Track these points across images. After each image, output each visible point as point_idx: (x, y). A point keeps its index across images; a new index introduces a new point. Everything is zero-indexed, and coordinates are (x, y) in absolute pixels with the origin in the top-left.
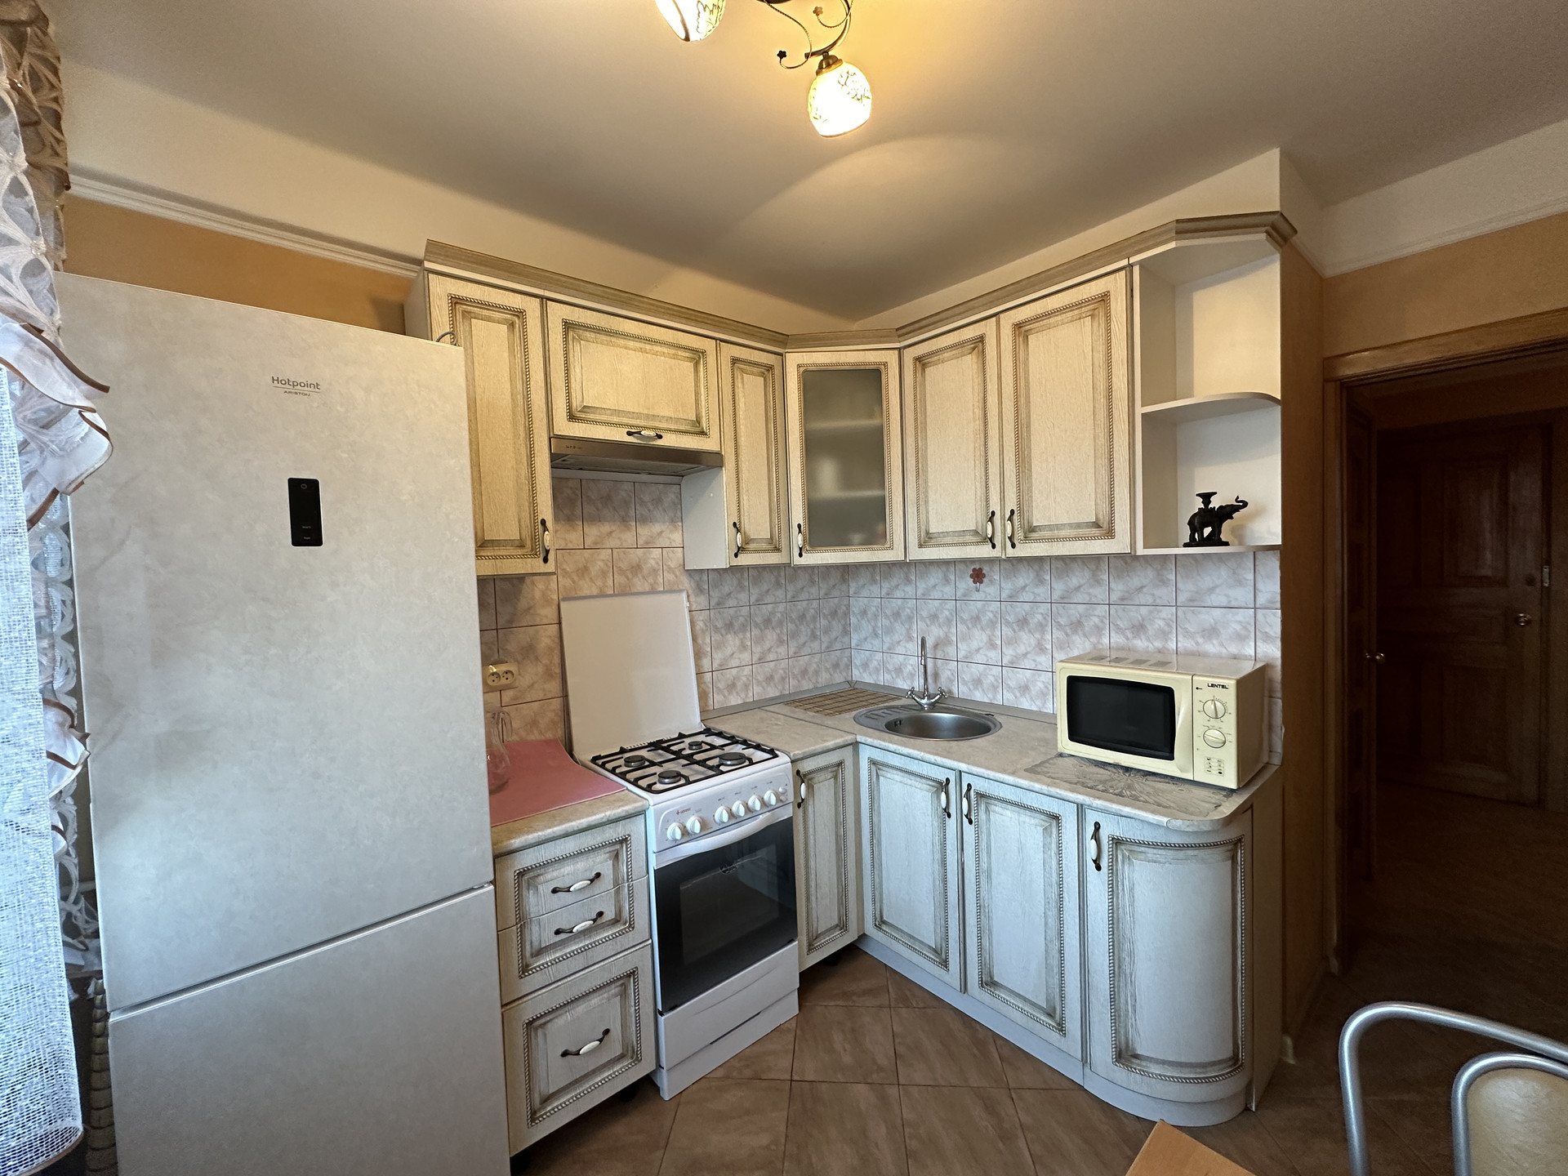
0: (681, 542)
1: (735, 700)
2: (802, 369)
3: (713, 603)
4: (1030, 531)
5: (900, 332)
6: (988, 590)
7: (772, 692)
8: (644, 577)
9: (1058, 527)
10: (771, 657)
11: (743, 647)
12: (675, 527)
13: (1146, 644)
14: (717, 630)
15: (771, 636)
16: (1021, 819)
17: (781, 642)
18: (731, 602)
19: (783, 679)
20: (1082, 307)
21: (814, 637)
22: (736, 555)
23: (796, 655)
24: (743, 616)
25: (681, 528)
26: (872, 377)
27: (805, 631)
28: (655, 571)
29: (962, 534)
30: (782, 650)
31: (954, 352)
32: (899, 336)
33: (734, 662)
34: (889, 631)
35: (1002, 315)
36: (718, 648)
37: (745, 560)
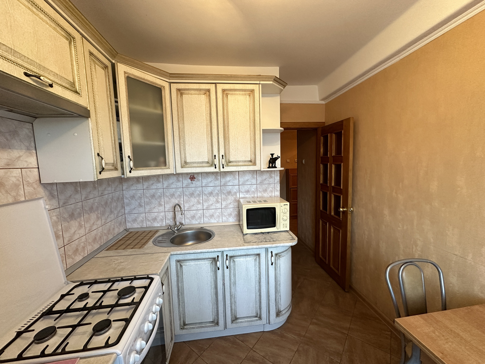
0: (36, 165)
1: (78, 258)
2: (126, 75)
3: (61, 203)
4: (229, 162)
5: (171, 75)
6: (196, 183)
7: (96, 246)
8: (7, 192)
9: (239, 162)
10: (95, 227)
11: (80, 226)
12: (30, 153)
13: (249, 196)
14: (65, 220)
15: (93, 216)
16: (247, 259)
17: (98, 218)
18: (72, 201)
19: (100, 237)
20: (245, 91)
21: (111, 212)
22: (100, 173)
23: (105, 223)
24: (78, 208)
25: (35, 155)
26: (158, 90)
27: (108, 210)
28: (16, 186)
29: (201, 163)
30: (99, 223)
31: (196, 92)
32: (170, 77)
33: (77, 236)
34: (148, 203)
35: (218, 85)
36: (67, 231)
37: (105, 175)
